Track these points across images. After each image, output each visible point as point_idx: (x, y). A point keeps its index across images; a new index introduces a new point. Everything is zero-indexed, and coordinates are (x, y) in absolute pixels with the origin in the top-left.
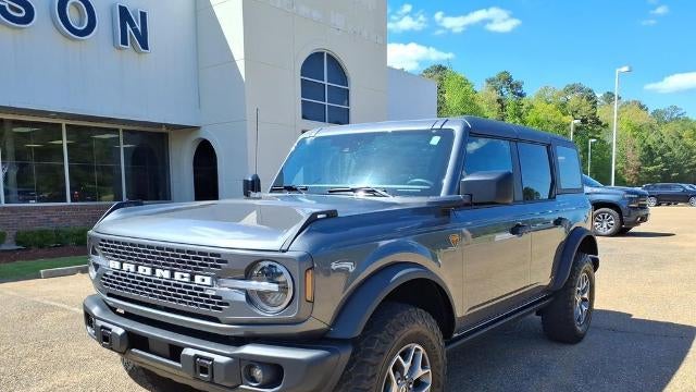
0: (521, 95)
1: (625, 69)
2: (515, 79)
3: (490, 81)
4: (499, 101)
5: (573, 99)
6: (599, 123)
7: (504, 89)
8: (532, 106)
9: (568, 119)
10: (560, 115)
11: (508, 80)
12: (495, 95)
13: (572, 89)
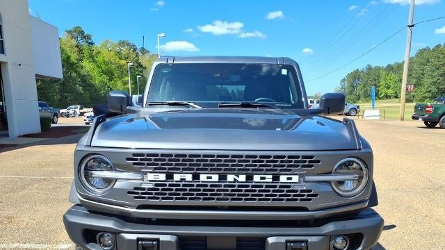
0: (92, 44)
1: (163, 35)
2: (86, 33)
3: (69, 32)
4: (77, 46)
5: (124, 50)
6: (141, 66)
7: (79, 39)
8: (99, 52)
9: (123, 62)
10: (118, 59)
11: (82, 33)
12: (74, 42)
13: (122, 43)
